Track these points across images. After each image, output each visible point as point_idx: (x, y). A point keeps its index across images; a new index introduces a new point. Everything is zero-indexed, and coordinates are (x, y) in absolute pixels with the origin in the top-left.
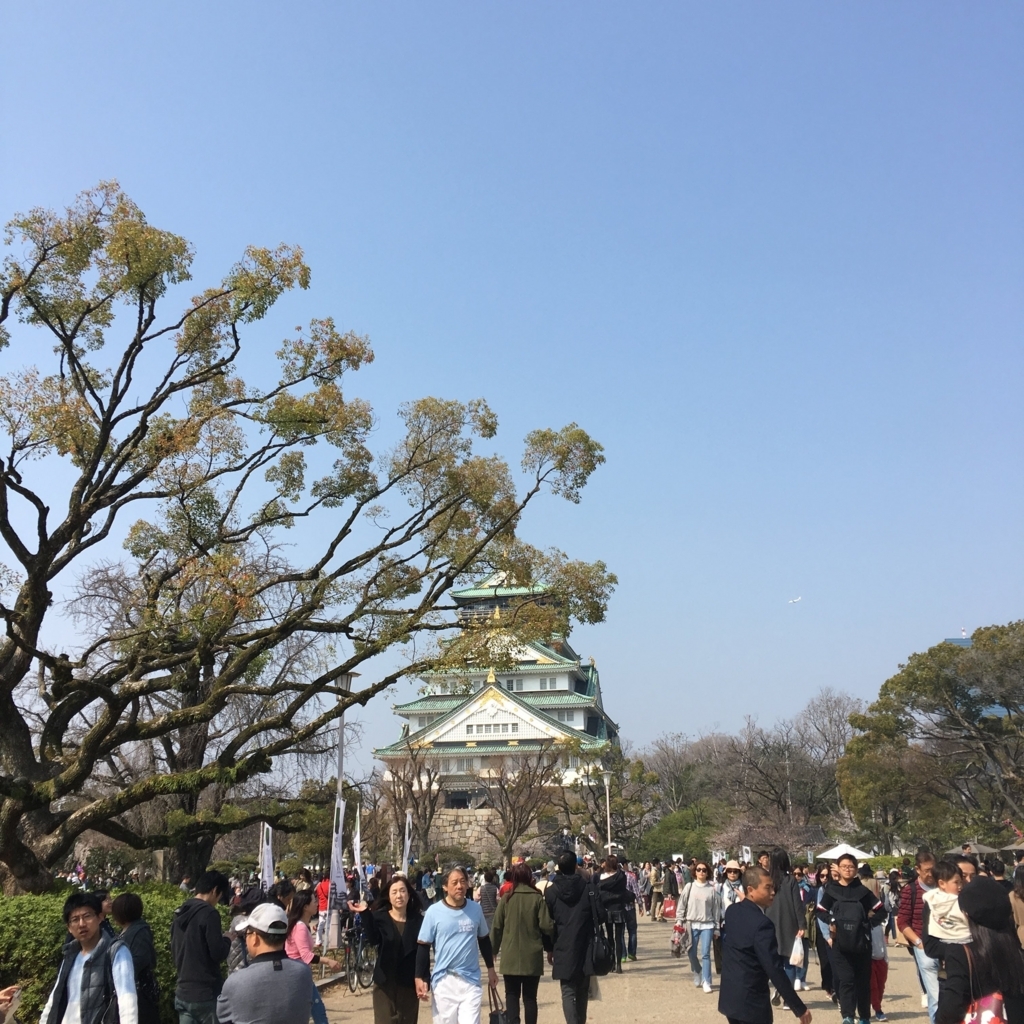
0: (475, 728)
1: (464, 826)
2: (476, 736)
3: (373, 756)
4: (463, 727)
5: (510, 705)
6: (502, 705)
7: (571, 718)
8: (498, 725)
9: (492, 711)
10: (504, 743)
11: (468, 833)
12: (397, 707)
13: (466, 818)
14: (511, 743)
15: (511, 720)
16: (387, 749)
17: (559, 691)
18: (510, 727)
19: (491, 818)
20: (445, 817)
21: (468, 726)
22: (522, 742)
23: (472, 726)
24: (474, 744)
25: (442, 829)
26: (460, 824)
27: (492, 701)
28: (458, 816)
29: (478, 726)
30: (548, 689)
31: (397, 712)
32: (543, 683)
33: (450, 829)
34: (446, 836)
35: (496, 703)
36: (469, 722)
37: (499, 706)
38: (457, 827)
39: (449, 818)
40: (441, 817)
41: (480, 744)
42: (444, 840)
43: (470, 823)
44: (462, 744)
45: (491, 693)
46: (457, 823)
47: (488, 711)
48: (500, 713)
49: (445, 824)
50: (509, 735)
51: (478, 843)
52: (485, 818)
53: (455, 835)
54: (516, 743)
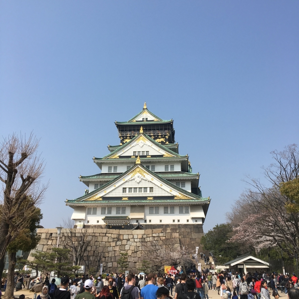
0: (127, 190)
1: (124, 242)
2: (128, 194)
3: (65, 203)
4: (121, 189)
5: (149, 177)
6: (144, 176)
7: (184, 186)
8: (141, 188)
9: (138, 180)
10: (145, 198)
11: (127, 247)
12: (82, 177)
13: (125, 237)
14: (149, 198)
15: (149, 185)
16: (74, 200)
17: (176, 172)
18: (148, 189)
19: (145, 236)
20: (110, 235)
21: (123, 188)
22: (155, 198)
23: (126, 188)
24: (126, 199)
25: (107, 244)
26: (121, 240)
27: (138, 174)
28: (119, 235)
29: (129, 188)
30: (169, 171)
31: (82, 180)
32: (166, 167)
33: (113, 244)
34: (110, 249)
35: (140, 175)
36: (124, 186)
37: (142, 177)
38: (119, 243)
39: (113, 236)
40: (107, 235)
41: (130, 198)
42: (108, 252)
43: (128, 240)
44: (120, 198)
45: (138, 170)
46: (118, 239)
47: (135, 180)
48: (143, 181)
49: (110, 240)
50: (148, 194)
51: (135, 255)
52: (140, 236)
53: (117, 249)
54: (151, 198)
